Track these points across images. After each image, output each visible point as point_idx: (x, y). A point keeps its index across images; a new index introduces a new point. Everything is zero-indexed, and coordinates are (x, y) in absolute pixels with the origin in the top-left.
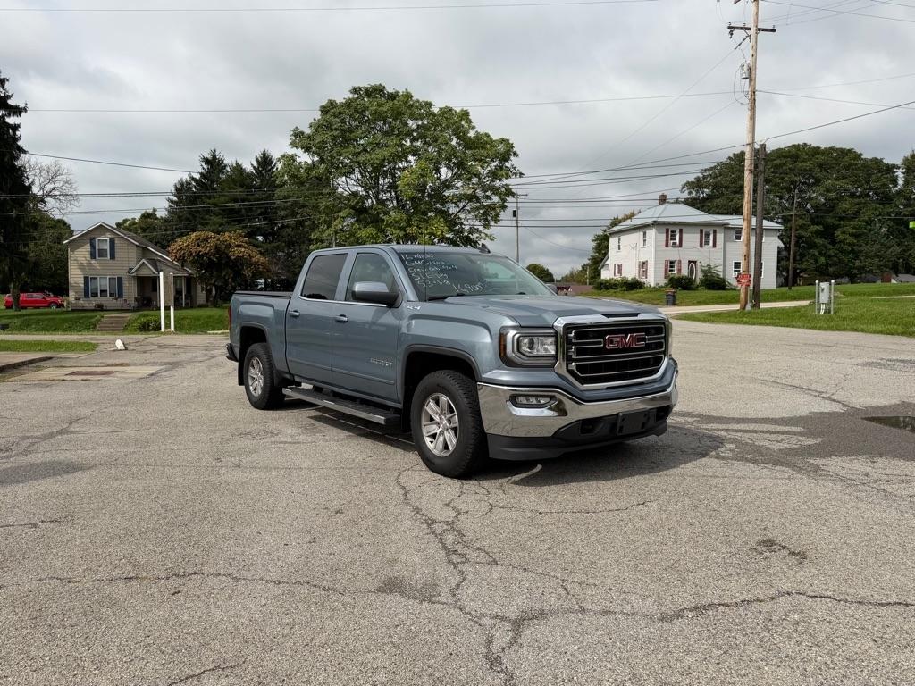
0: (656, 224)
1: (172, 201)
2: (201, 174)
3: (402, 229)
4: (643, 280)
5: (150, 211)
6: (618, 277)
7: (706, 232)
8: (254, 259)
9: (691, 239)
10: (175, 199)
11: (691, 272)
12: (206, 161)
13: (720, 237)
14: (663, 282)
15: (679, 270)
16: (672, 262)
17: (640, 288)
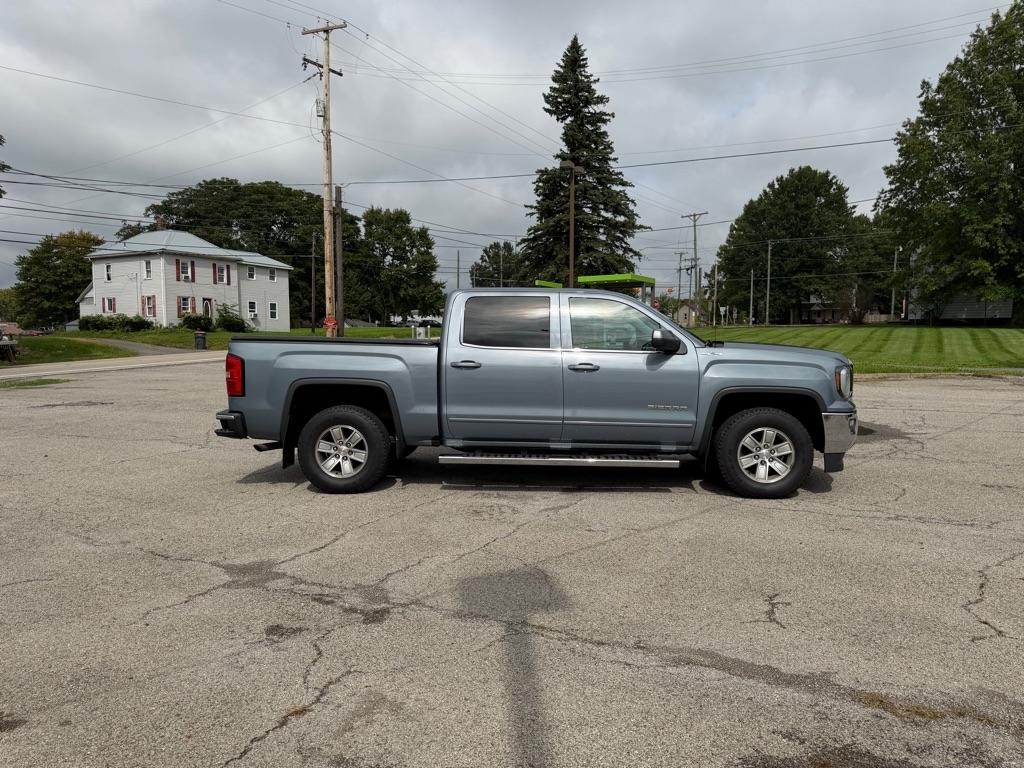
0: (164, 253)
4: (150, 318)
6: (108, 314)
7: (219, 268)
9: (204, 273)
11: (206, 310)
13: (234, 273)
14: (177, 322)
15: (194, 309)
16: (185, 299)
17: (148, 328)
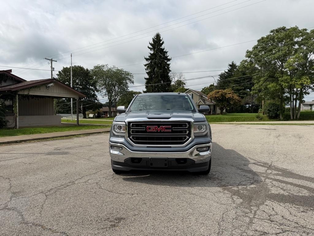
1: (219, 80)
2: (228, 70)
3: (288, 83)
5: (212, 84)
8: (234, 98)
10: (220, 79)
12: (230, 65)
